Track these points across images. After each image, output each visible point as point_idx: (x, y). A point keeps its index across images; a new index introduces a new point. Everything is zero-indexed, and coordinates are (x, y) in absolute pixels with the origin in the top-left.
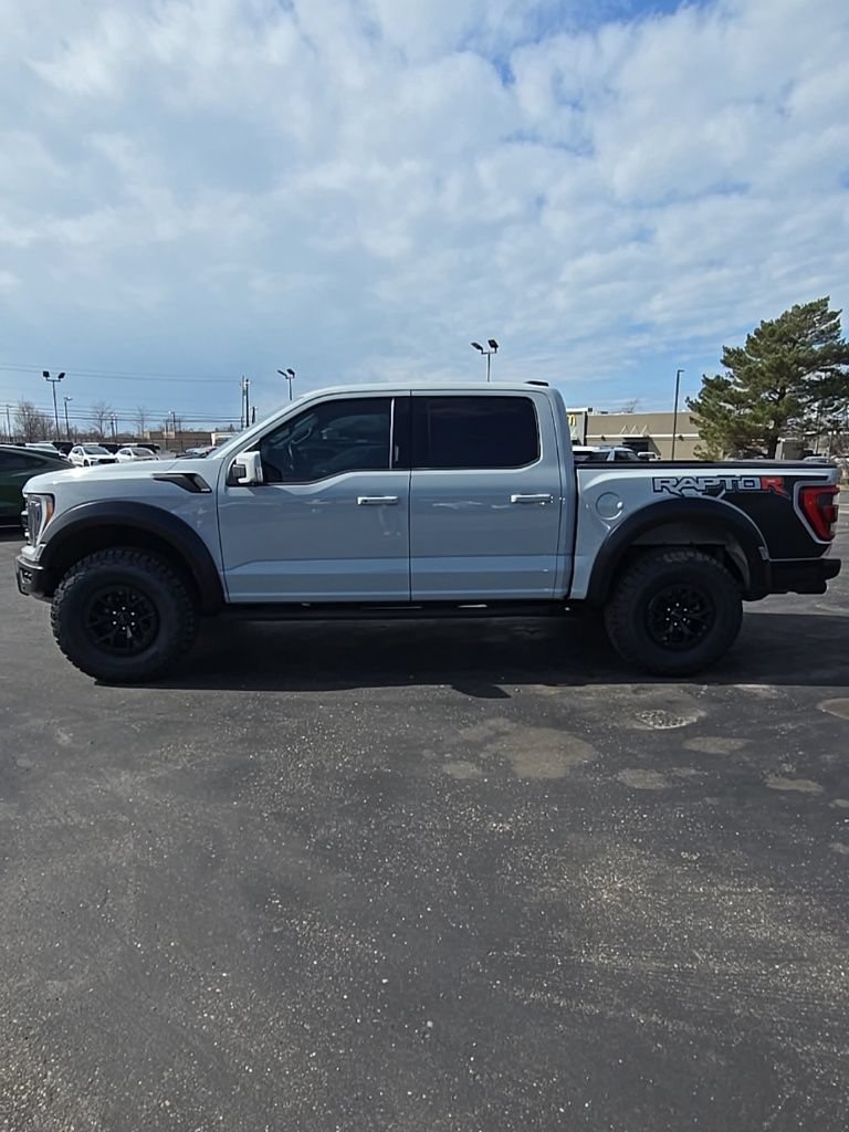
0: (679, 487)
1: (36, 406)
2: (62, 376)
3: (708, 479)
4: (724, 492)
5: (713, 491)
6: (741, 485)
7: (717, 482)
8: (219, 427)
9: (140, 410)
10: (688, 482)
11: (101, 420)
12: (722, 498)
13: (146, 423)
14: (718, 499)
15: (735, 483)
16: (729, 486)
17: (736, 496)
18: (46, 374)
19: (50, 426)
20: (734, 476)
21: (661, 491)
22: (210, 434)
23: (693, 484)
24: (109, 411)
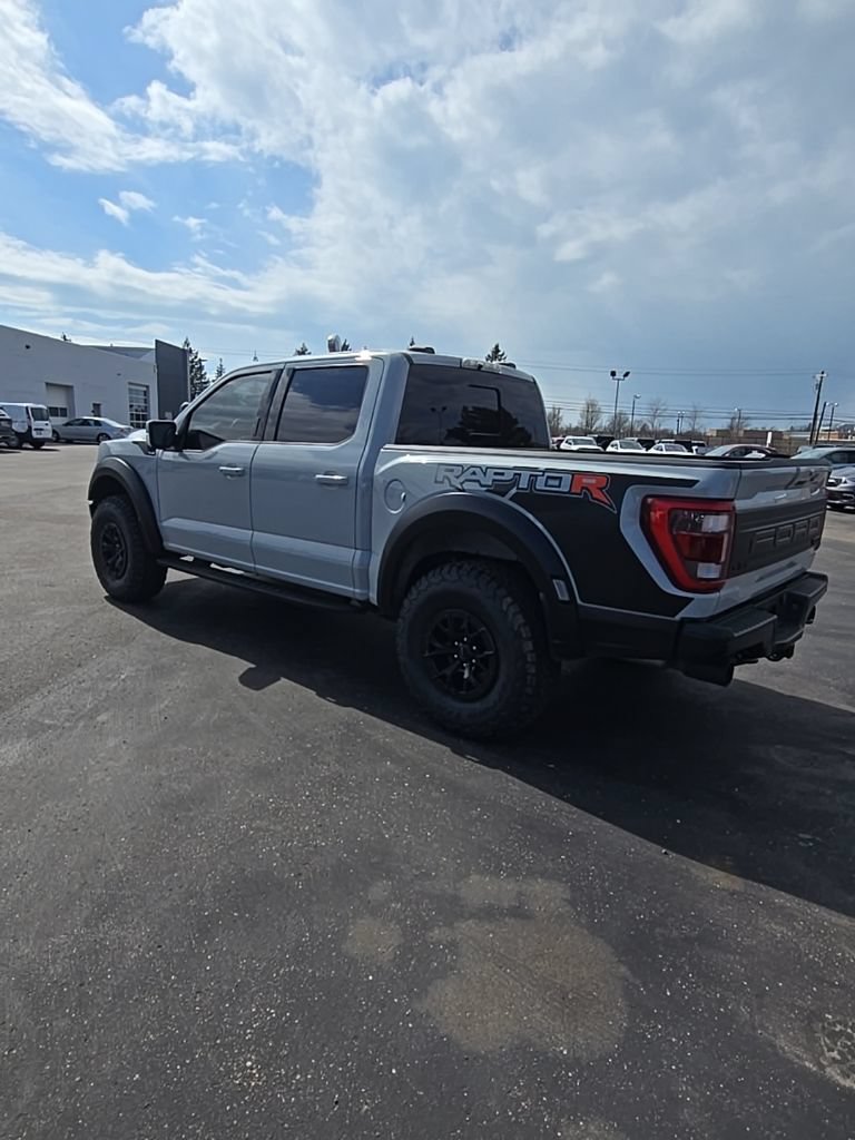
0: (462, 479)
1: (600, 403)
2: (626, 375)
3: (500, 471)
4: (514, 491)
5: (500, 488)
6: (540, 485)
7: (509, 476)
8: (794, 425)
9: (695, 407)
10: (474, 473)
11: (655, 416)
12: (511, 499)
13: (697, 420)
14: (505, 500)
15: (533, 480)
16: (523, 484)
17: (530, 499)
18: (613, 374)
19: (625, 422)
20: (535, 469)
21: (442, 482)
22: (767, 432)
23: (480, 476)
24: (663, 408)
